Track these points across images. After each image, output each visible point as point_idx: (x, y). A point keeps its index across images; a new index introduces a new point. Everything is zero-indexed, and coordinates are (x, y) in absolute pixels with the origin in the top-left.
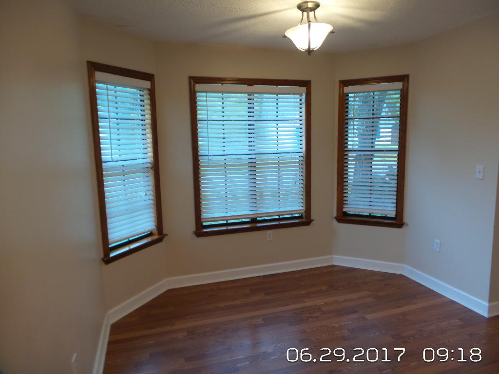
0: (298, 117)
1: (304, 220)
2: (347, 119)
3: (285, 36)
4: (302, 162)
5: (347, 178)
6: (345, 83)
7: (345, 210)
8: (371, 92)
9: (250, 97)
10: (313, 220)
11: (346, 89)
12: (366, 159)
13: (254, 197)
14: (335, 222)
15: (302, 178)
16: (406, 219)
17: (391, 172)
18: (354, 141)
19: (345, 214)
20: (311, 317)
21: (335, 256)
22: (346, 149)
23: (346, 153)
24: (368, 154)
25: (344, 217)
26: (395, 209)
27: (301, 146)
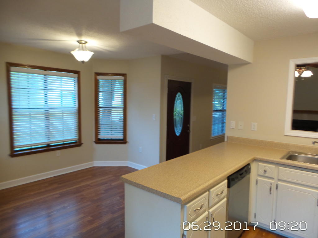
0: (73, 89)
1: (77, 144)
2: (98, 92)
3: (70, 53)
4: (76, 113)
5: (99, 117)
6: (98, 74)
7: (99, 137)
8: (110, 79)
9: (45, 77)
10: (82, 144)
11: (98, 77)
12: (108, 112)
13: (48, 132)
14: (94, 144)
15: (76, 121)
16: (128, 140)
17: (121, 118)
18: (101, 103)
19: (99, 140)
20: (85, 189)
21: (94, 162)
22: (99, 107)
23: (99, 108)
24: (109, 109)
25: (99, 141)
26: (123, 135)
27: (75, 105)
